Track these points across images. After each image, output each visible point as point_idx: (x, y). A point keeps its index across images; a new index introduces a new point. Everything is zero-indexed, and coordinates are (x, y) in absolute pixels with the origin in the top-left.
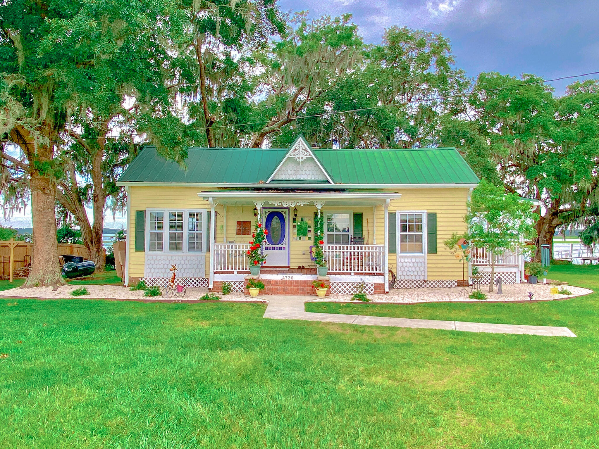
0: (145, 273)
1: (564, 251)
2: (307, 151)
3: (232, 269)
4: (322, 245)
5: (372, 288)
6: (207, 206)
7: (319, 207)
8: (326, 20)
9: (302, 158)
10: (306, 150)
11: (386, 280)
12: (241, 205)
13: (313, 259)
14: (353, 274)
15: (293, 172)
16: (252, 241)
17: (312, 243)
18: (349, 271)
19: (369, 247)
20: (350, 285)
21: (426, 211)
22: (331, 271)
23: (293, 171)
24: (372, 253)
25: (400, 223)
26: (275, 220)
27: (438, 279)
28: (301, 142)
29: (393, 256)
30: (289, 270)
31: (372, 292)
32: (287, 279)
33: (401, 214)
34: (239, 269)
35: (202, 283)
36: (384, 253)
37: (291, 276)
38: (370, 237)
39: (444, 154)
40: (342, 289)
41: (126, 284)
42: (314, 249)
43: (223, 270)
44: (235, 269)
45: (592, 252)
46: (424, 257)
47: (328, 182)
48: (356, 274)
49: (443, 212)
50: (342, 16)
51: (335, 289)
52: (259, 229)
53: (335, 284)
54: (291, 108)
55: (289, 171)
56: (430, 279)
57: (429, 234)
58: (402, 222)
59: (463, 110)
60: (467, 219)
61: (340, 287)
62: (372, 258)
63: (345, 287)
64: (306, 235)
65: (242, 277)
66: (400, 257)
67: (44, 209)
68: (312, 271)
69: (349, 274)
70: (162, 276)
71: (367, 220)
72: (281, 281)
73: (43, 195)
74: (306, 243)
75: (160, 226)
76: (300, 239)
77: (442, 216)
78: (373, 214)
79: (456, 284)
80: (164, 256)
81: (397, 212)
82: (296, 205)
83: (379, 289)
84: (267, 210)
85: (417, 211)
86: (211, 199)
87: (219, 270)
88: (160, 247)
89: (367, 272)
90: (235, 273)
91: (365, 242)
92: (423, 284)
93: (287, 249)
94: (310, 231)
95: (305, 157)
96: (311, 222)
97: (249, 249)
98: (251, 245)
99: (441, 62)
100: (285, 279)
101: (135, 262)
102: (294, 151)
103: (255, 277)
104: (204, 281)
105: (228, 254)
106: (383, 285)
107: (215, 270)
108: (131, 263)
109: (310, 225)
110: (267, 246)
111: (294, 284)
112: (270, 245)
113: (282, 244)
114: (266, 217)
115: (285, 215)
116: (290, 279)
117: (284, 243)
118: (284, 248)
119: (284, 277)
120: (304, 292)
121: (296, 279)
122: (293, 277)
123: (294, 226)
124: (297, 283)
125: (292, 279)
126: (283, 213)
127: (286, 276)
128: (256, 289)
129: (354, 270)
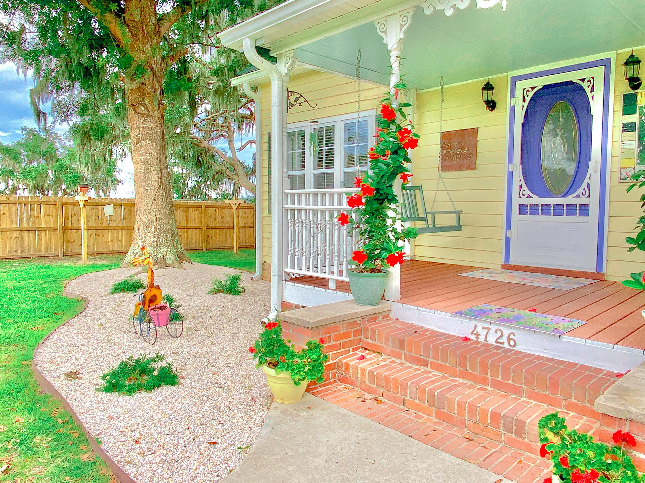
32: (491, 340)
37: (506, 331)
41: (257, 274)
43: (304, 272)
84: (530, 83)
87: (296, 271)
90: (332, 285)
93: (594, 210)
100: (481, 339)
107: (289, 270)
108: (265, 235)
110: (525, 200)
111: (500, 377)
112: (536, 200)
113: (578, 196)
114: (523, 106)
115: (592, 90)
116: (503, 343)
117: (584, 189)
118: (584, 209)
119: (477, 329)
120: (526, 440)
121: (529, 350)
122: (514, 335)
123: (624, 125)
124: (511, 371)
125: (512, 343)
126: (585, 85)
127: (486, 328)
128: (276, 376)
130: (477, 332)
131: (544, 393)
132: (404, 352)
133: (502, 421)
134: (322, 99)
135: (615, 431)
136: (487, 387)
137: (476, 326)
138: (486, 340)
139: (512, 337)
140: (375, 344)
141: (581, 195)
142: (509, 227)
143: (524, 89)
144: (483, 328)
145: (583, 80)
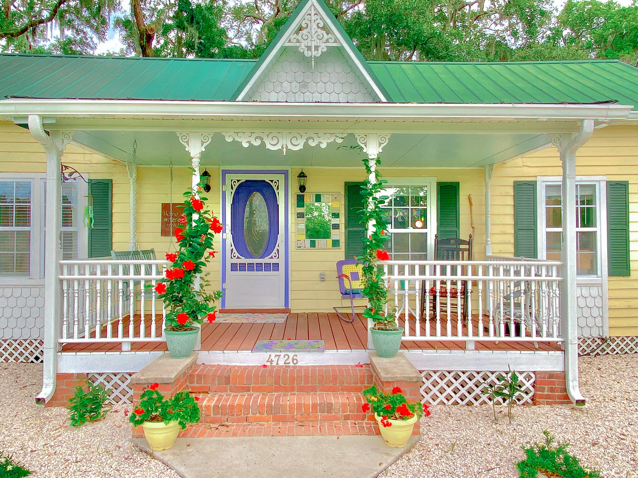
2: (329, 31)
3: (115, 335)
4: (381, 262)
5: (528, 385)
7: (373, 151)
9: (317, 48)
10: (325, 28)
11: (570, 361)
14: (471, 346)
15: (296, 86)
16: (174, 252)
17: (340, 254)
18: (460, 338)
21: (605, 178)
22: (407, 338)
23: (294, 84)
28: (315, 9)
30: (286, 316)
31: (527, 398)
32: (281, 363)
33: (547, 186)
34: (137, 335)
37: (291, 355)
43: (87, 340)
44: (126, 335)
46: (600, 285)
48: (480, 346)
55: (285, 84)
56: (614, 334)
57: (611, 231)
58: (549, 203)
63: (449, 384)
64: (327, 236)
69: (461, 346)
71: (470, 199)
72: (261, 375)
74: (328, 256)
76: (313, 244)
81: (539, 179)
82: (306, 145)
83: (549, 388)
84: (235, 177)
85: (584, 178)
87: (76, 340)
90: (126, 347)
92: (599, 346)
93: (282, 267)
94: (336, 227)
95: (323, 45)
98: (172, 265)
100: (274, 364)
102: (297, 33)
107: (65, 340)
109: (336, 212)
110: (235, 261)
111: (303, 383)
112: (243, 260)
113: (272, 258)
114: (232, 192)
115: (278, 189)
116: (289, 363)
117: (275, 253)
118: (276, 267)
119: (271, 358)
120: (333, 414)
121: (306, 363)
122: (296, 356)
123: (298, 214)
124: (310, 377)
125: (295, 362)
126: (273, 184)
127: (278, 356)
128: (166, 427)
129: (476, 334)
130: (271, 359)
131: (329, 385)
132: (229, 386)
133: (318, 407)
134: (11, 152)
135: (392, 389)
136: (294, 393)
137: (270, 356)
138: (277, 364)
139: (295, 358)
140: (201, 387)
141: (273, 257)
142: (224, 280)
143: (232, 180)
144: (276, 356)
145: (272, 181)
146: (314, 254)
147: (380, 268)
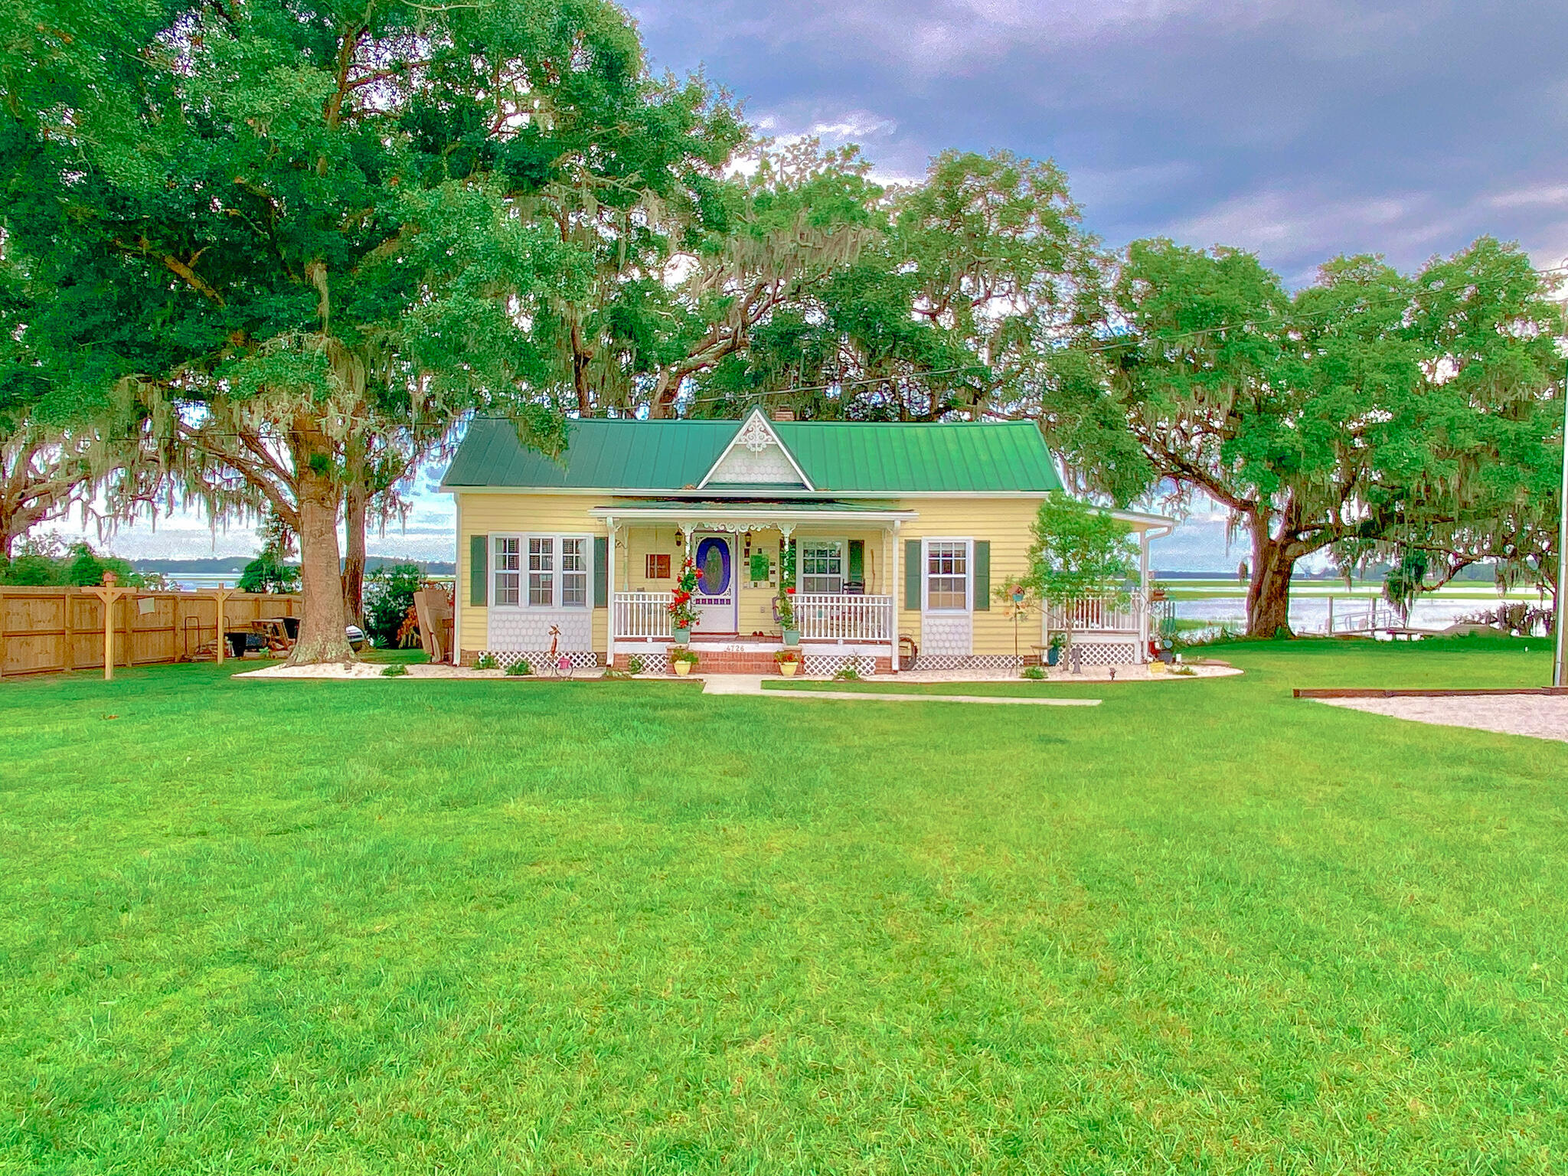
0: (488, 644)
1: (1356, 615)
2: (768, 434)
3: (644, 633)
4: (792, 595)
5: (872, 664)
6: (594, 529)
7: (787, 533)
8: (810, 145)
9: (759, 446)
10: (765, 431)
11: (893, 652)
12: (654, 529)
13: (777, 619)
14: (841, 642)
15: (744, 469)
16: (676, 588)
17: (775, 592)
18: (835, 638)
19: (873, 599)
20: (836, 660)
21: (972, 538)
22: (805, 637)
23: (743, 467)
24: (879, 607)
25: (928, 558)
26: (714, 553)
27: (992, 653)
28: (758, 418)
29: (913, 615)
30: (736, 636)
31: (872, 672)
32: (735, 650)
33: (930, 544)
34: (655, 633)
35: (586, 660)
36: (891, 608)
37: (740, 645)
38: (877, 582)
39: (1014, 435)
40: (824, 667)
41: (456, 661)
42: (778, 603)
43: (629, 636)
44: (650, 634)
45: (1405, 615)
46: (968, 617)
47: (803, 486)
48: (846, 642)
49: (1002, 539)
50: (839, 149)
51: (812, 667)
52: (687, 569)
53: (813, 659)
54: (740, 322)
55: (736, 468)
56: (977, 653)
57: (976, 577)
58: (932, 555)
59: (1101, 316)
60: (1032, 553)
61: (820, 663)
62: (873, 617)
63: (828, 663)
64: (767, 579)
65: (661, 648)
66: (927, 617)
67: (322, 534)
68: (778, 639)
69: (836, 642)
70: (517, 649)
71: (872, 553)
72: (724, 654)
73: (320, 509)
74: (766, 593)
75: (513, 563)
76: (756, 585)
77: (1000, 546)
78: (882, 543)
79: (1021, 662)
80: (521, 614)
81: (923, 538)
82: (749, 529)
83: (883, 665)
84: (700, 535)
85: (954, 538)
86: (610, 520)
87: (623, 636)
88: (512, 598)
89: (864, 638)
90: (650, 640)
91: (867, 589)
92: (967, 662)
93: (733, 601)
94: (773, 572)
95: (764, 443)
96: (775, 557)
97: (671, 601)
98: (675, 595)
99: (1050, 222)
100: (731, 650)
101: (471, 625)
102: (745, 434)
103: (684, 646)
104: (589, 657)
105: (632, 610)
106: (890, 659)
107: (617, 636)
108: (465, 625)
109: (772, 562)
110: (699, 597)
115: (730, 544)
117: (728, 591)
118: (728, 601)
123: (745, 562)
126: (726, 540)
129: (844, 635)
141: (726, 594)
145: (725, 538)
146: (755, 592)
147: (791, 598)
